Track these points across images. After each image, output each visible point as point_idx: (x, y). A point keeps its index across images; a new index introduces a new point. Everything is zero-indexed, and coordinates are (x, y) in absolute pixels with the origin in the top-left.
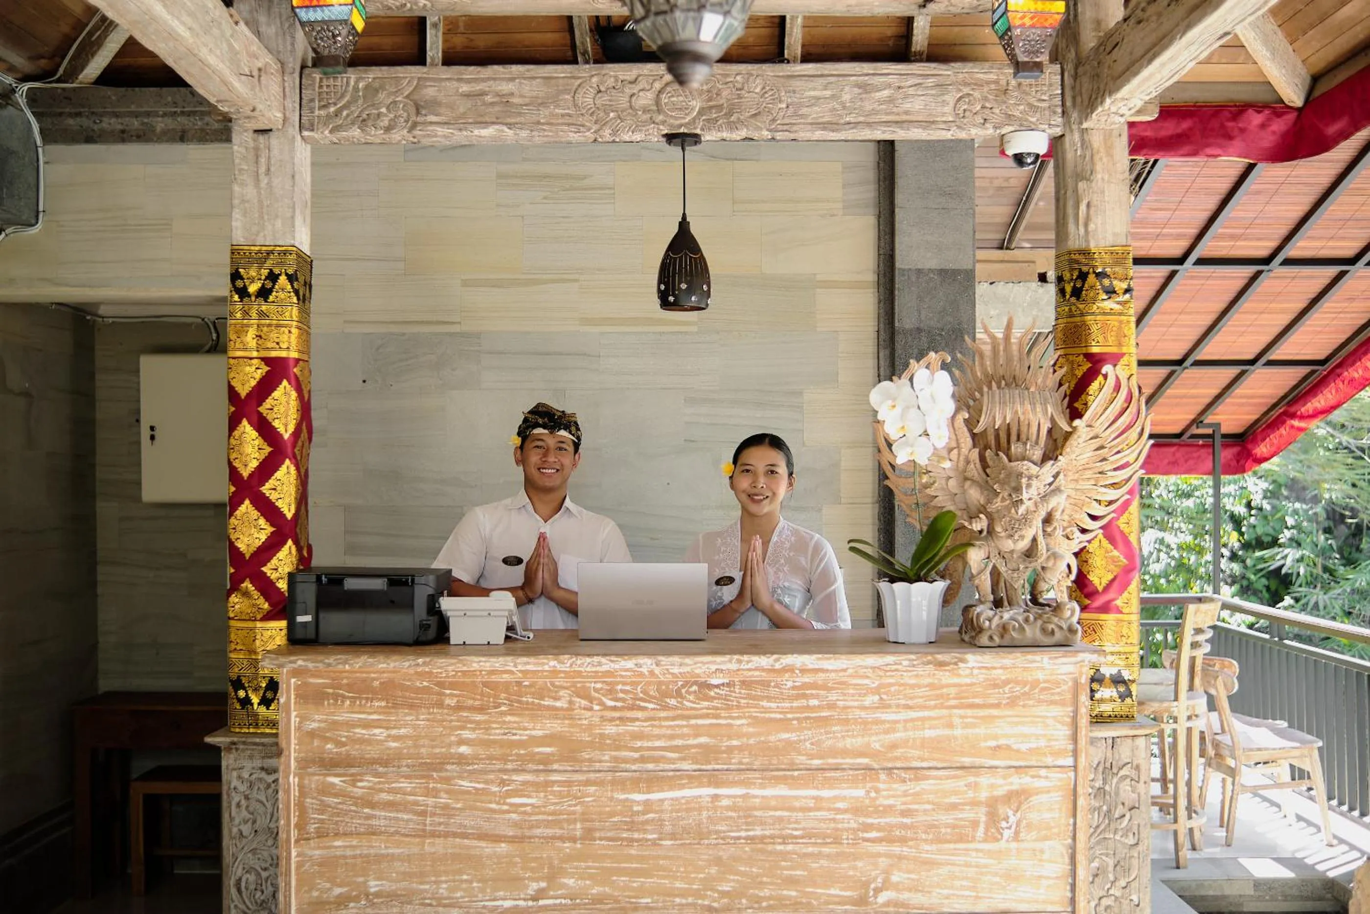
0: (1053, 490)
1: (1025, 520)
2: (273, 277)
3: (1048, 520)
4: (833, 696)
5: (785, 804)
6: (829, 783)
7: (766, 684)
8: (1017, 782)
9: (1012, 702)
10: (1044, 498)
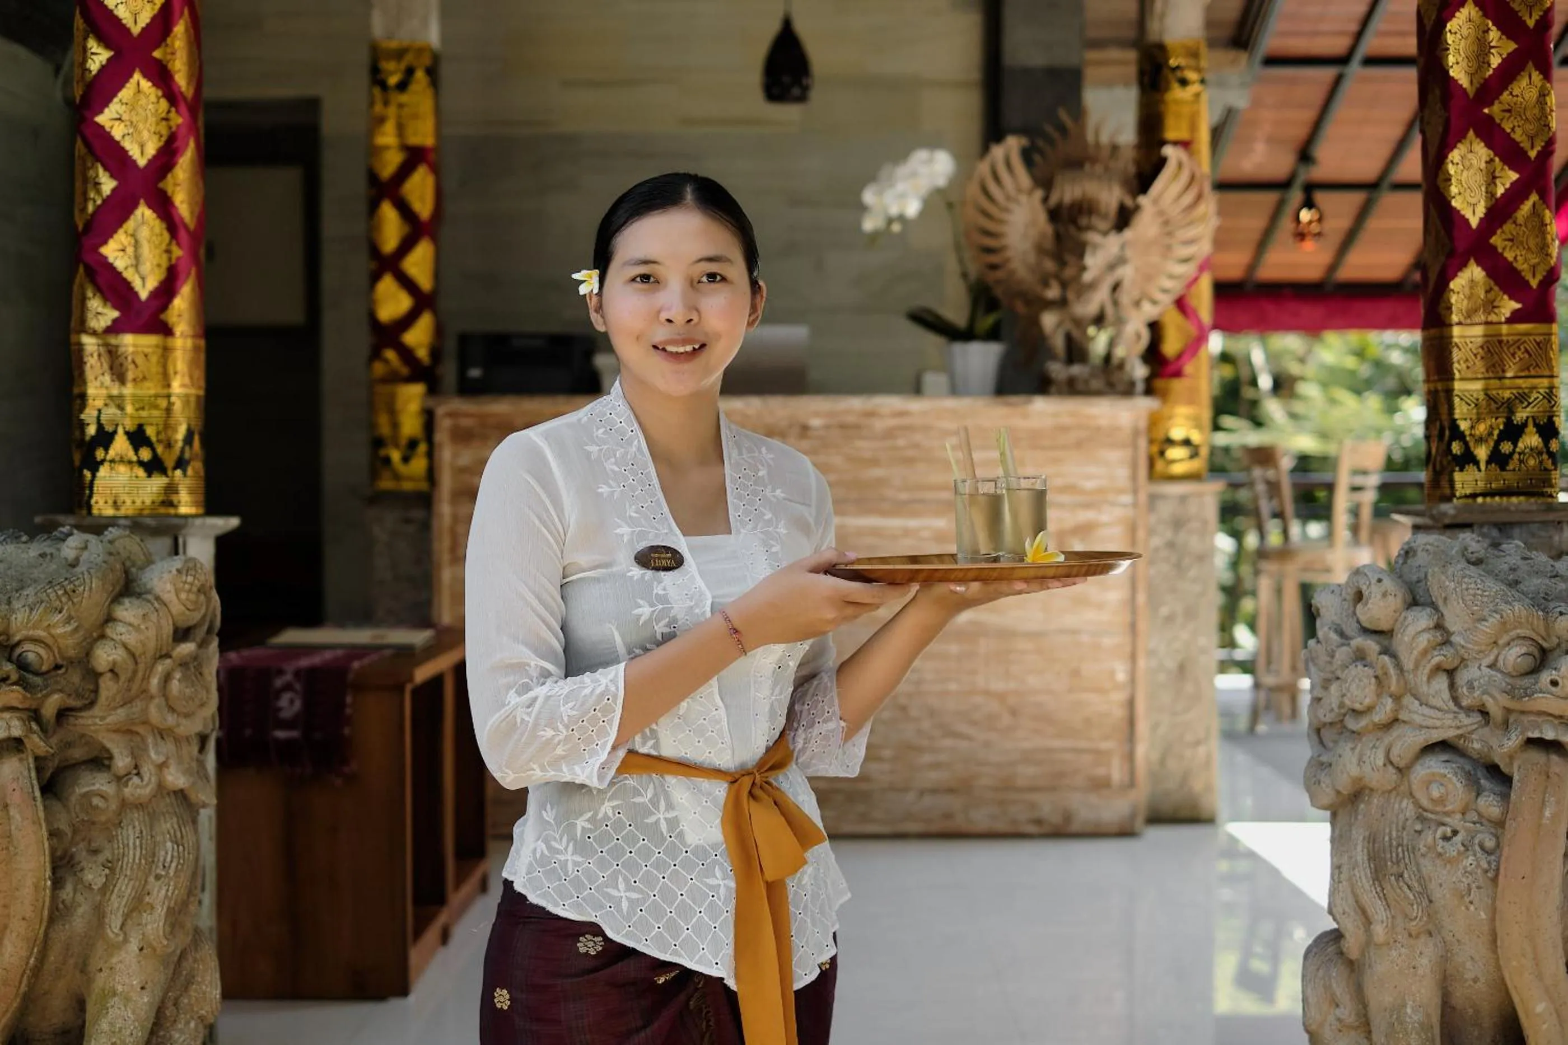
0: (1121, 261)
1: (1092, 286)
2: (410, 72)
3: (1116, 287)
4: (918, 437)
5: (876, 532)
6: (915, 514)
7: (857, 427)
8: (1085, 516)
9: (1079, 445)
10: (1112, 267)
